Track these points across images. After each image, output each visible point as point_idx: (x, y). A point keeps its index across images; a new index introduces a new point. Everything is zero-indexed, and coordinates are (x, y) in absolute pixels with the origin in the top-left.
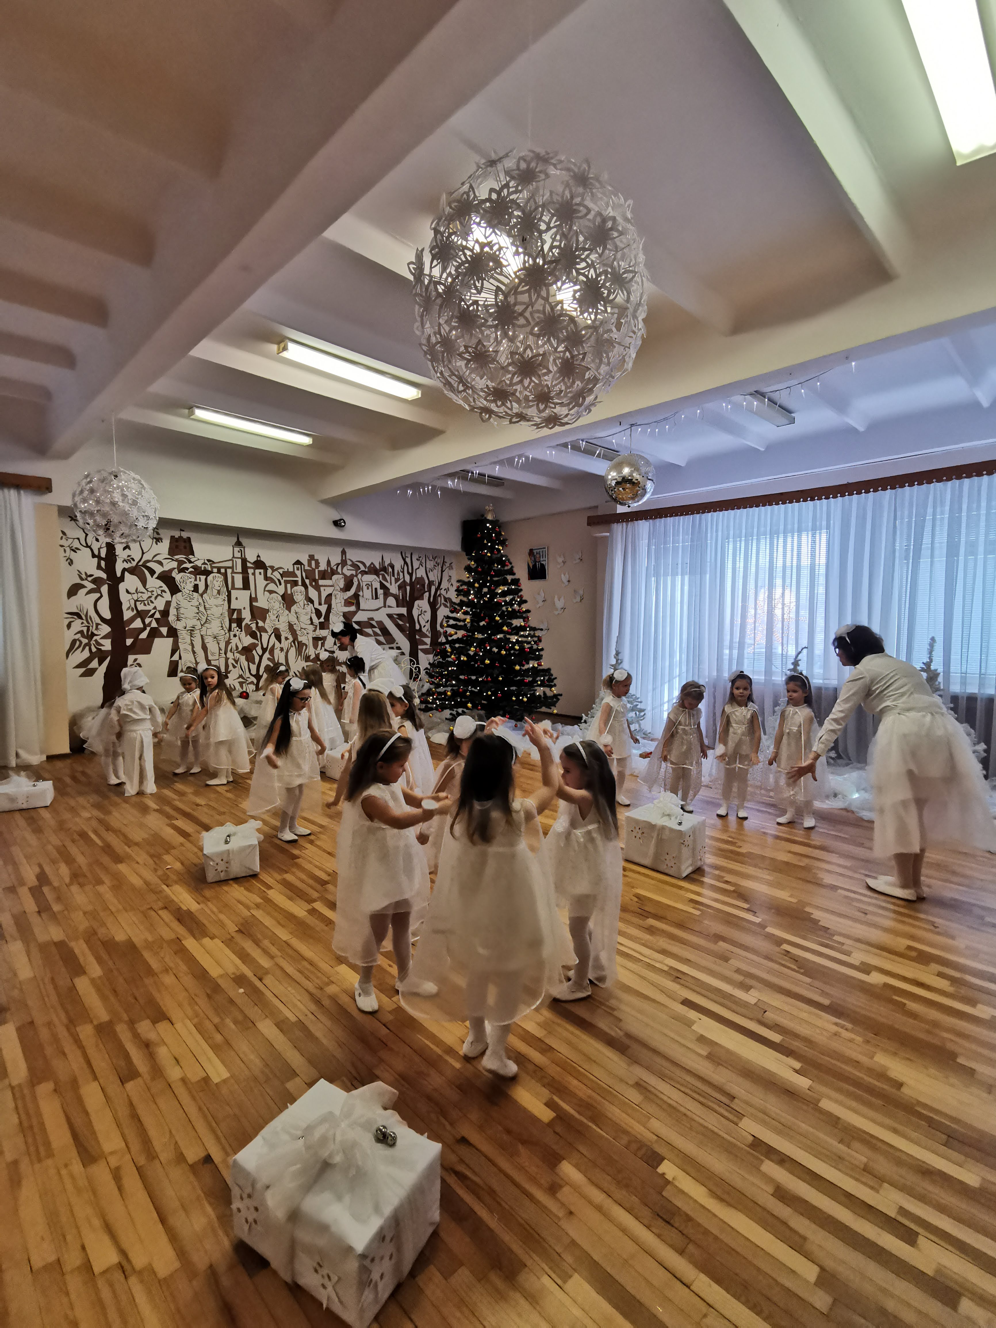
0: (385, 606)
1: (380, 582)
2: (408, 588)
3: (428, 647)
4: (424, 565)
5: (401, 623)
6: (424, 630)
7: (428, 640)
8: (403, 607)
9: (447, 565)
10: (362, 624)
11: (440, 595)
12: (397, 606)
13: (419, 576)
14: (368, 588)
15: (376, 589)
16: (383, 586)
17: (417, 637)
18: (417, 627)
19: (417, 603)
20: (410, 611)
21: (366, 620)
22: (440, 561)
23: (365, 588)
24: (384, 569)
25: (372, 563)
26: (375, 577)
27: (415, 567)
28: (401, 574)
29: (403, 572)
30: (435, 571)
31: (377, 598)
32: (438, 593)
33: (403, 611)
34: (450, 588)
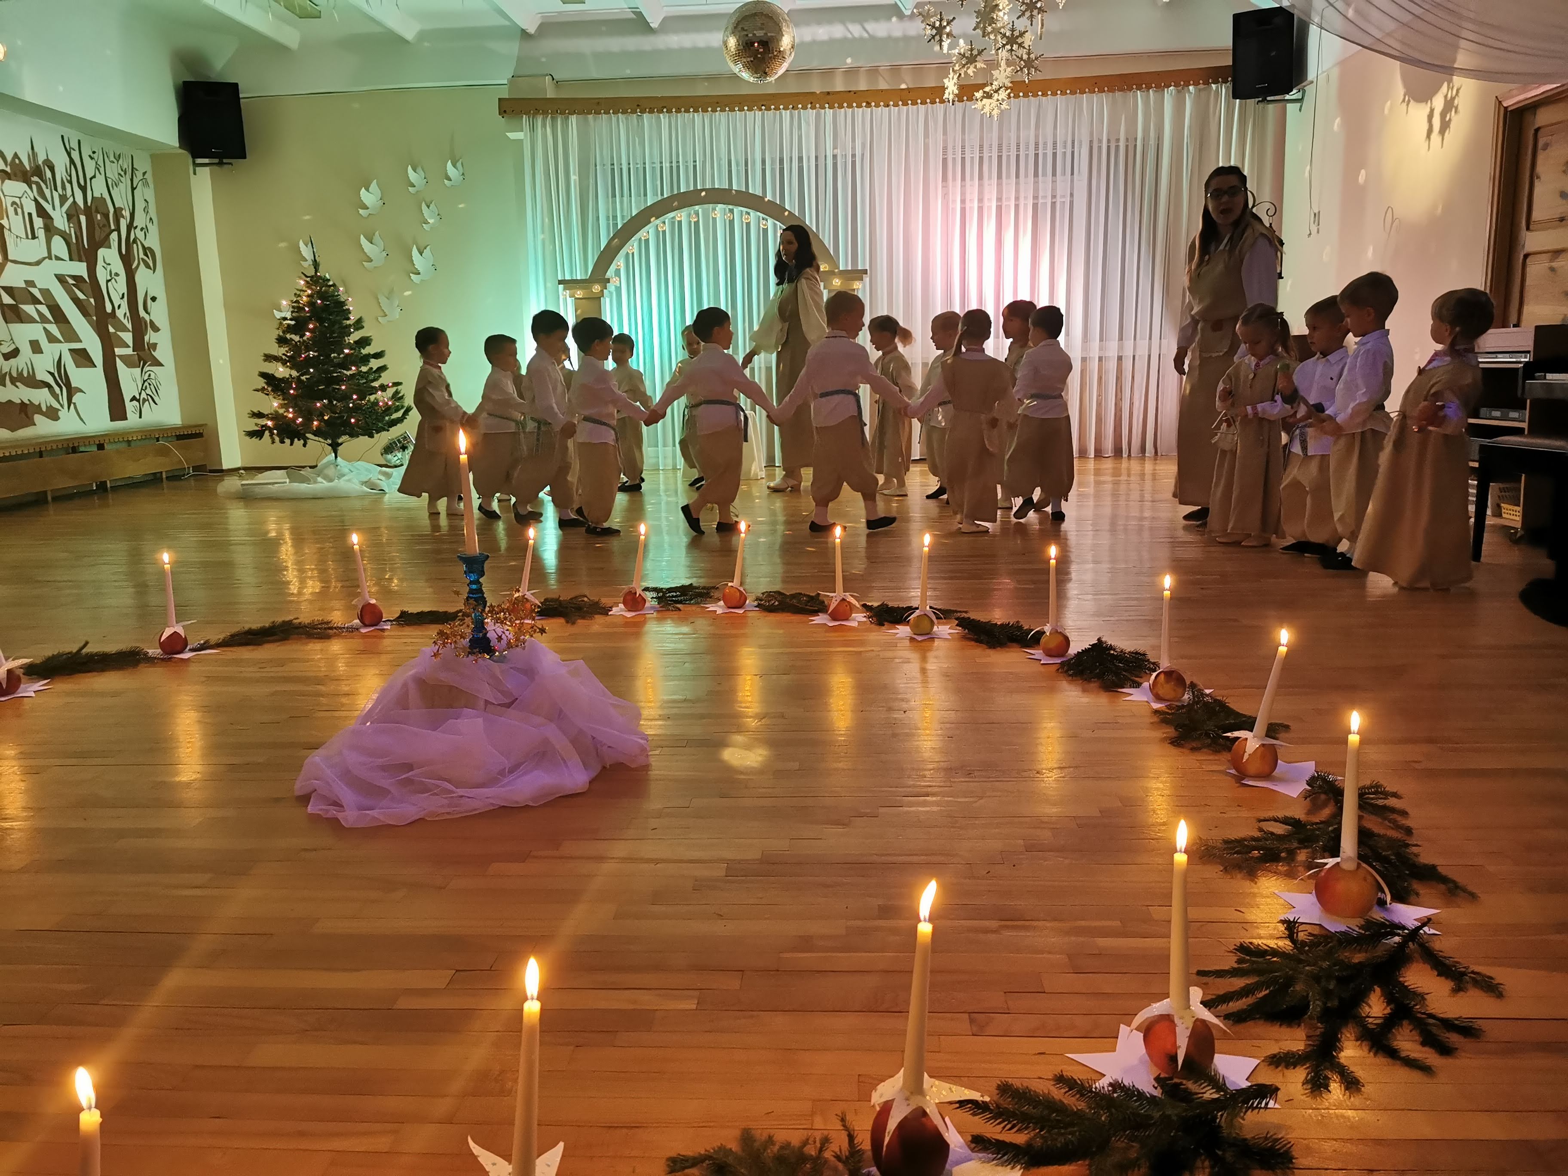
0: (50, 258)
1: (36, 200)
2: (83, 218)
3: (129, 351)
4: (102, 170)
5: (81, 296)
6: (120, 314)
7: (128, 337)
8: (80, 260)
9: (139, 175)
10: (16, 292)
11: (135, 241)
12: (71, 259)
13: (97, 194)
14: (16, 214)
15: (30, 215)
16: (42, 212)
17: (111, 330)
18: (109, 309)
19: (102, 252)
20: (92, 270)
21: (24, 286)
22: (126, 165)
23: (11, 210)
24: (38, 171)
25: (16, 156)
26: (24, 186)
27: (89, 174)
28: (68, 186)
29: (70, 182)
30: (122, 186)
31: (34, 237)
32: (132, 237)
33: (80, 269)
34: (149, 225)
